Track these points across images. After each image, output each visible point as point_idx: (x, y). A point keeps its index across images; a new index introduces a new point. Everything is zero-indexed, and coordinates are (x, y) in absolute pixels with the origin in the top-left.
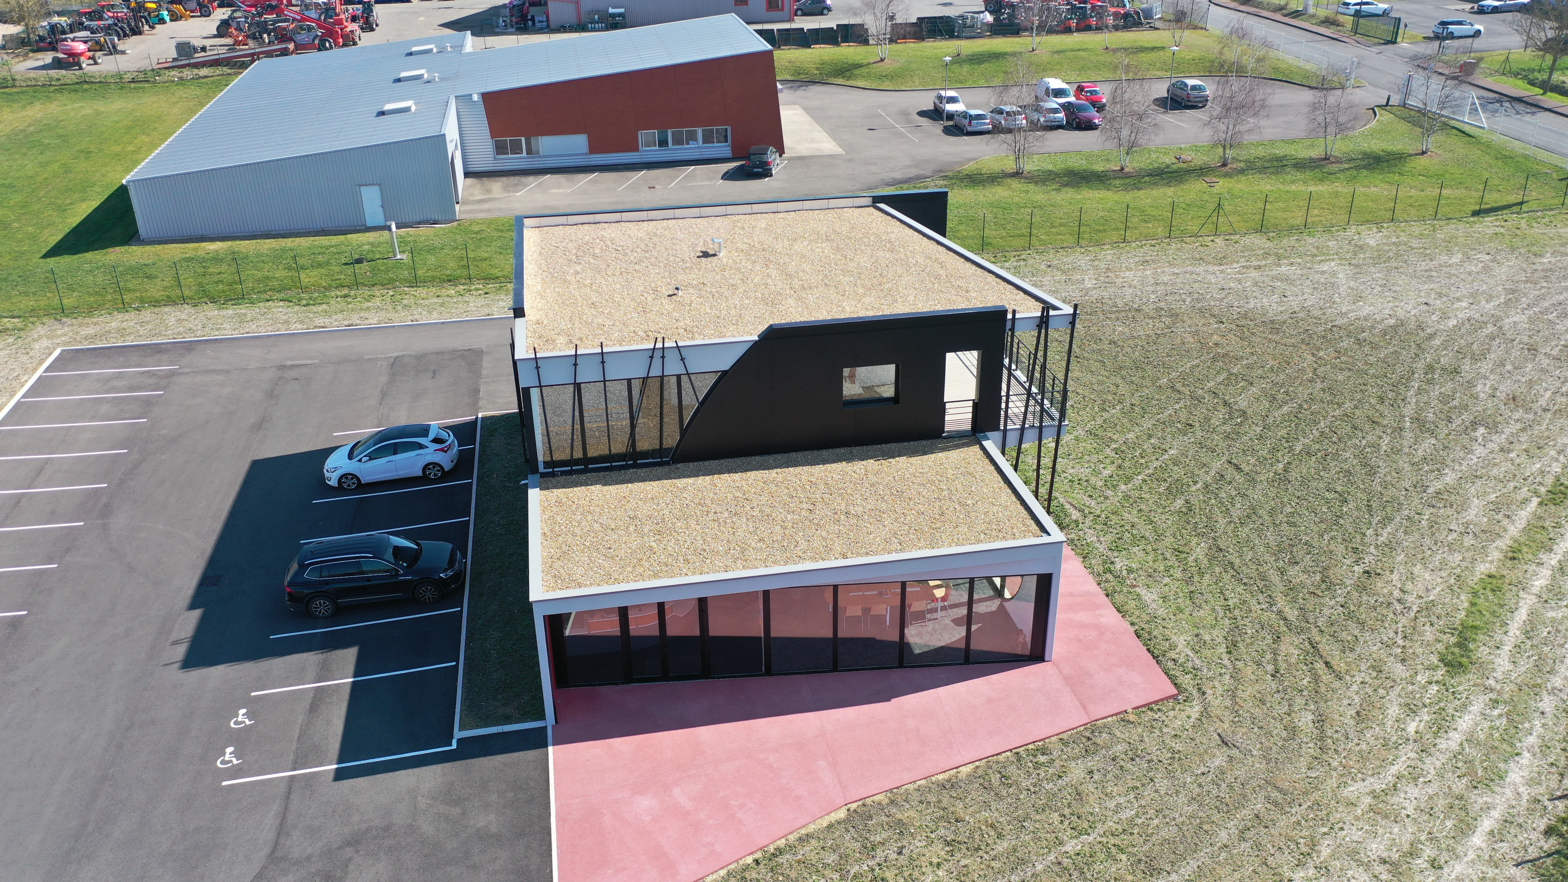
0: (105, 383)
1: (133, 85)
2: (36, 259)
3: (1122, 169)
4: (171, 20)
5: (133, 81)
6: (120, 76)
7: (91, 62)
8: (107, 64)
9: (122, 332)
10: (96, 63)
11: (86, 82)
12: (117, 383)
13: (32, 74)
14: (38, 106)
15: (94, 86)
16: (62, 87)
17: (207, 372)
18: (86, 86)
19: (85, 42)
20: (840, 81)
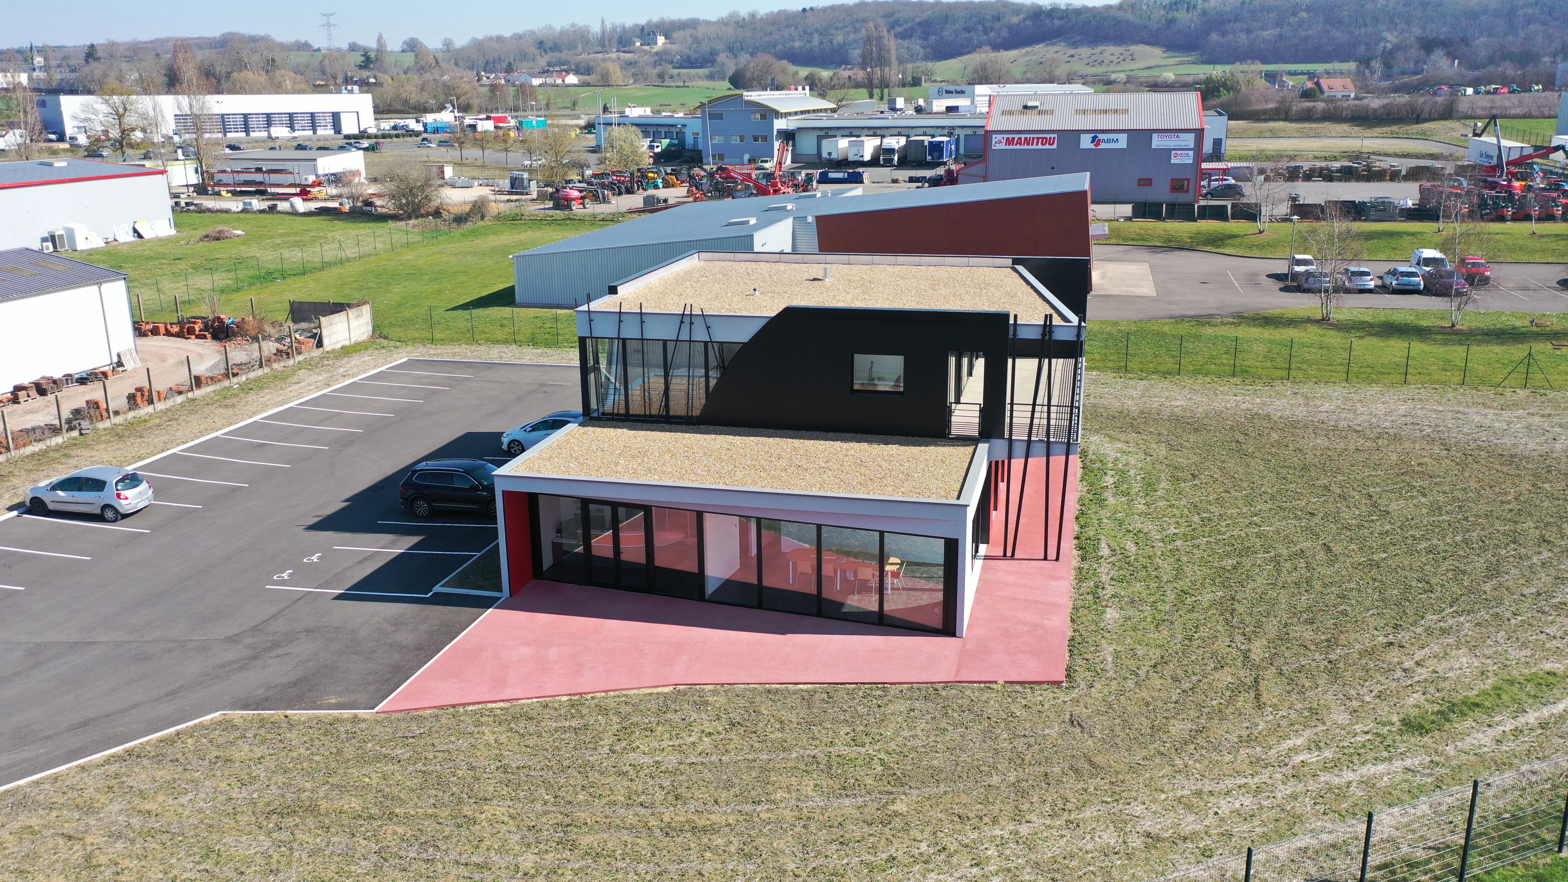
0: (418, 380)
1: (601, 223)
2: (442, 311)
3: (1453, 325)
4: (664, 187)
5: (603, 220)
6: (594, 216)
7: (581, 206)
8: (593, 208)
9: (454, 355)
10: (585, 208)
11: (570, 219)
12: (425, 380)
13: (536, 212)
14: (529, 232)
15: (574, 222)
16: (554, 221)
17: (490, 381)
18: (568, 222)
19: (581, 191)
20: (1208, 248)
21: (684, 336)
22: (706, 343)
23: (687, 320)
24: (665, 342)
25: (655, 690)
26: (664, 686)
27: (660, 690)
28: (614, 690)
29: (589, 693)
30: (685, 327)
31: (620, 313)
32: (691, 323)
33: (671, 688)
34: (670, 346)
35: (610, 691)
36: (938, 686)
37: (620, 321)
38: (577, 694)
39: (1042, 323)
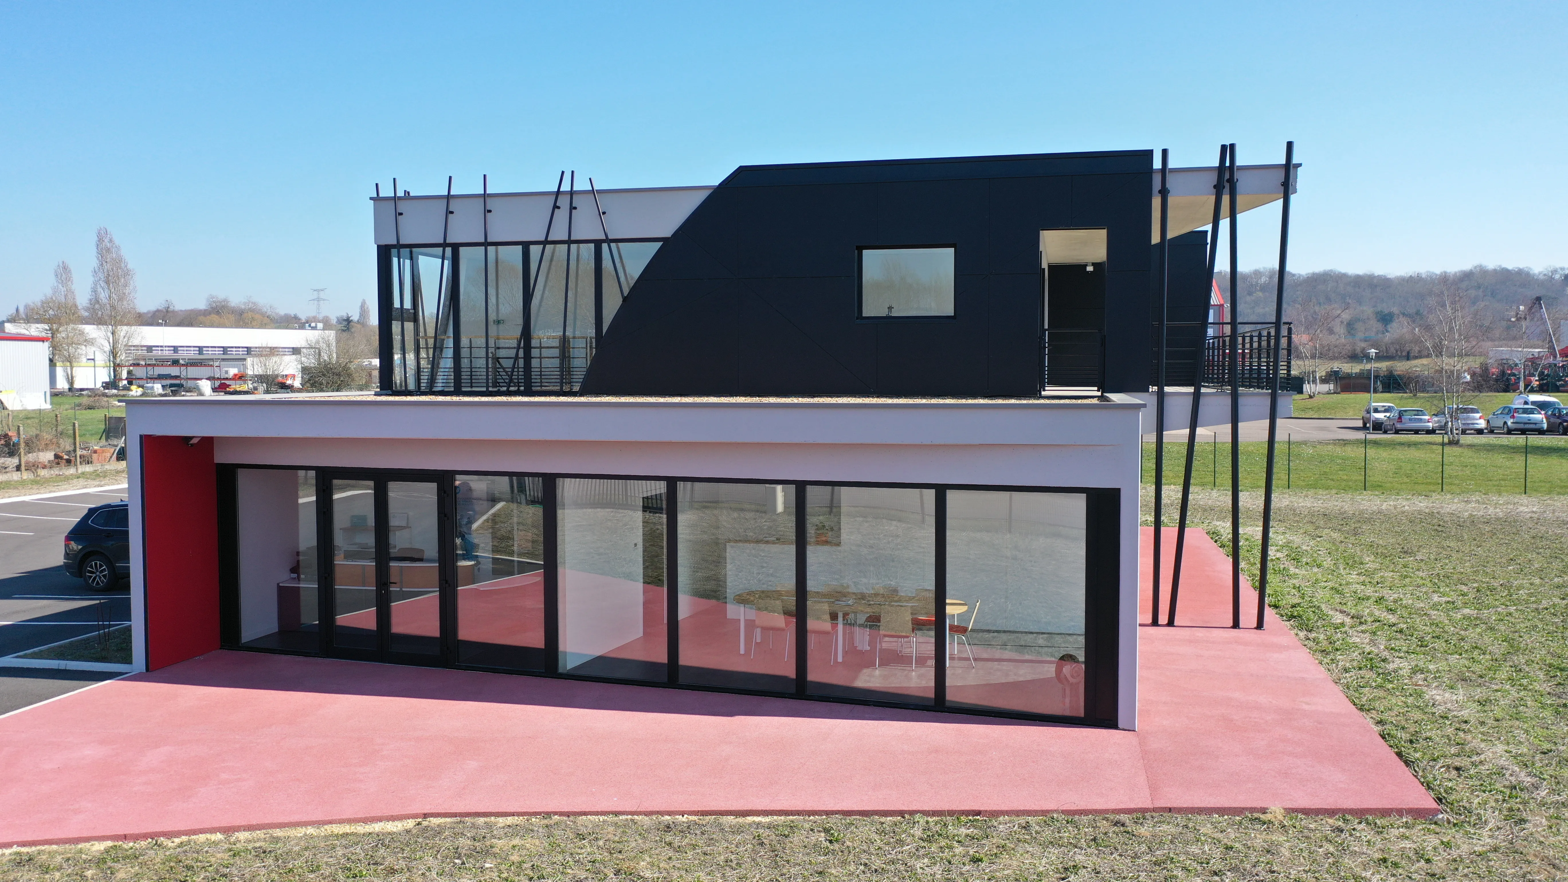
21: (559, 232)
22: (598, 244)
23: (564, 202)
24: (526, 246)
25: (361, 829)
26: (393, 818)
27: (377, 827)
28: (250, 828)
29: (178, 834)
30: (562, 216)
31: (449, 197)
32: (572, 208)
33: (410, 824)
34: (535, 250)
35: (237, 829)
36: (1123, 817)
37: (449, 212)
38: (145, 836)
39: (1216, 164)
